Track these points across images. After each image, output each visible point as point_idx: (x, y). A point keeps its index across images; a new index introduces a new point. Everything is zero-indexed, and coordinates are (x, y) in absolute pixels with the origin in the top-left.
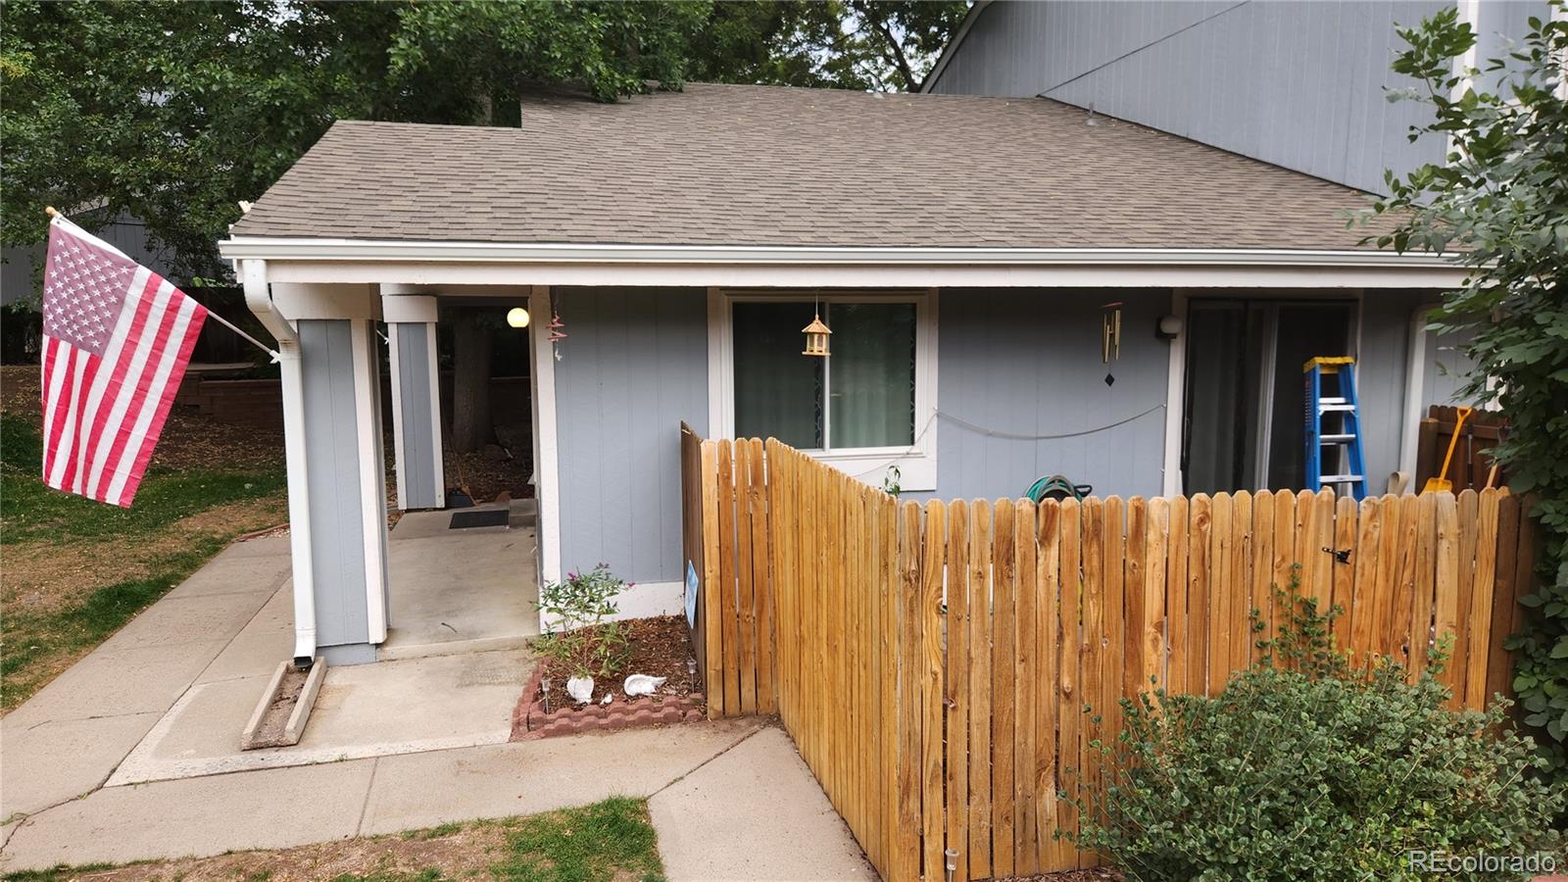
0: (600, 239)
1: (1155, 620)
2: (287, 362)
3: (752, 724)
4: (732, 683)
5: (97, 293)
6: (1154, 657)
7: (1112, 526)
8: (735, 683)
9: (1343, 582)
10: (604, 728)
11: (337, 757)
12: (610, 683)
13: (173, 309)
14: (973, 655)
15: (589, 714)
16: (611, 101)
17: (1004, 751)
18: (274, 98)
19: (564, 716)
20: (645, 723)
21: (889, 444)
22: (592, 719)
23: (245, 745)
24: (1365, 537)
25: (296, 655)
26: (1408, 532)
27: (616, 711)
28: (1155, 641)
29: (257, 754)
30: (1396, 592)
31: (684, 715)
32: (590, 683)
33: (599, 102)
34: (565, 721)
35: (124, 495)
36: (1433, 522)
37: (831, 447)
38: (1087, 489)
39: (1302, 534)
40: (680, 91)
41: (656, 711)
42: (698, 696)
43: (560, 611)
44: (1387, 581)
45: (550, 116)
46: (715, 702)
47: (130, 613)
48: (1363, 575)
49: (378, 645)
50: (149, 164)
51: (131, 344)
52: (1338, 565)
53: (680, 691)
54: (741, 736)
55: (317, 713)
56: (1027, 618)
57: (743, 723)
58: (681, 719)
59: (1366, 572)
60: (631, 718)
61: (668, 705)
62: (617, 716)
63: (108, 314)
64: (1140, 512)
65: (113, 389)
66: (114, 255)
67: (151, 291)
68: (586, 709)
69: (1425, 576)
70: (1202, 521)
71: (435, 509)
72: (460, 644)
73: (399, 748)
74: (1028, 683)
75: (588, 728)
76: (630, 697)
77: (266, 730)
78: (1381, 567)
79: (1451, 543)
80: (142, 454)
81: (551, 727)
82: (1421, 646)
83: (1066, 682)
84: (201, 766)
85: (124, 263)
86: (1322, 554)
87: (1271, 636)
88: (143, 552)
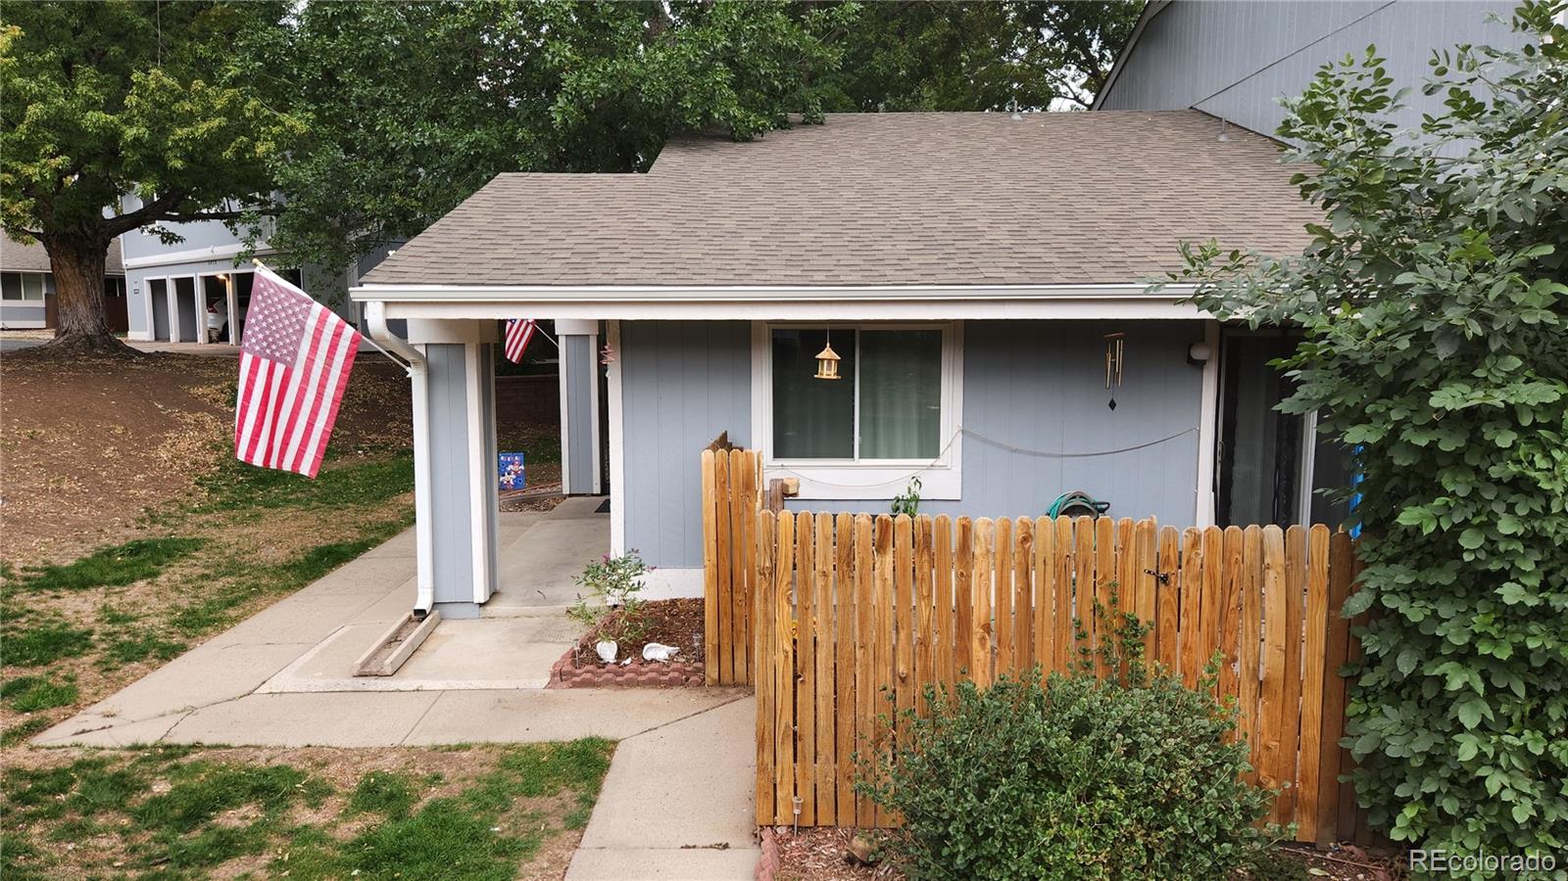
0: (639, 282)
1: (982, 622)
2: (417, 376)
3: (739, 692)
4: (726, 656)
5: (287, 322)
6: (981, 655)
7: (940, 540)
8: (730, 657)
9: (1167, 602)
10: (620, 685)
11: (415, 688)
12: (630, 648)
13: (337, 335)
14: (818, 639)
15: (608, 672)
16: (748, 140)
17: (846, 720)
18: (470, 148)
19: (588, 672)
20: (653, 683)
21: (921, 456)
22: (610, 676)
23: (355, 672)
24: (1188, 562)
25: (417, 607)
26: (1233, 561)
27: (630, 671)
28: (983, 640)
29: (362, 680)
30: (1224, 615)
31: (687, 680)
32: (614, 646)
33: (735, 141)
34: (589, 675)
35: (312, 469)
36: (1258, 553)
37: (860, 457)
38: (1104, 506)
39: (1122, 555)
40: (822, 124)
41: (663, 674)
42: (700, 665)
43: (597, 586)
44: (1213, 603)
45: (681, 160)
46: (712, 672)
47: (330, 568)
48: (1187, 597)
49: (481, 605)
50: (394, 200)
51: (310, 361)
52: (1162, 587)
53: (688, 660)
54: (723, 701)
55: (417, 653)
56: (866, 611)
57: (732, 691)
58: (684, 683)
59: (1191, 594)
60: (643, 678)
61: (674, 670)
62: (631, 675)
63: (294, 338)
64: (966, 529)
65: (302, 392)
66: (297, 294)
67: (322, 321)
68: (607, 668)
69: (1253, 602)
70: (1025, 540)
71: (593, 495)
72: (545, 609)
73: (462, 685)
74: (867, 665)
75: (606, 683)
76: (646, 661)
77: (373, 663)
78: (1206, 591)
79: (1278, 573)
80: (322, 440)
81: (577, 679)
82: (1251, 665)
83: (902, 668)
84: (321, 684)
85: (305, 300)
86: (1145, 576)
87: (1094, 644)
88: (361, 519)
